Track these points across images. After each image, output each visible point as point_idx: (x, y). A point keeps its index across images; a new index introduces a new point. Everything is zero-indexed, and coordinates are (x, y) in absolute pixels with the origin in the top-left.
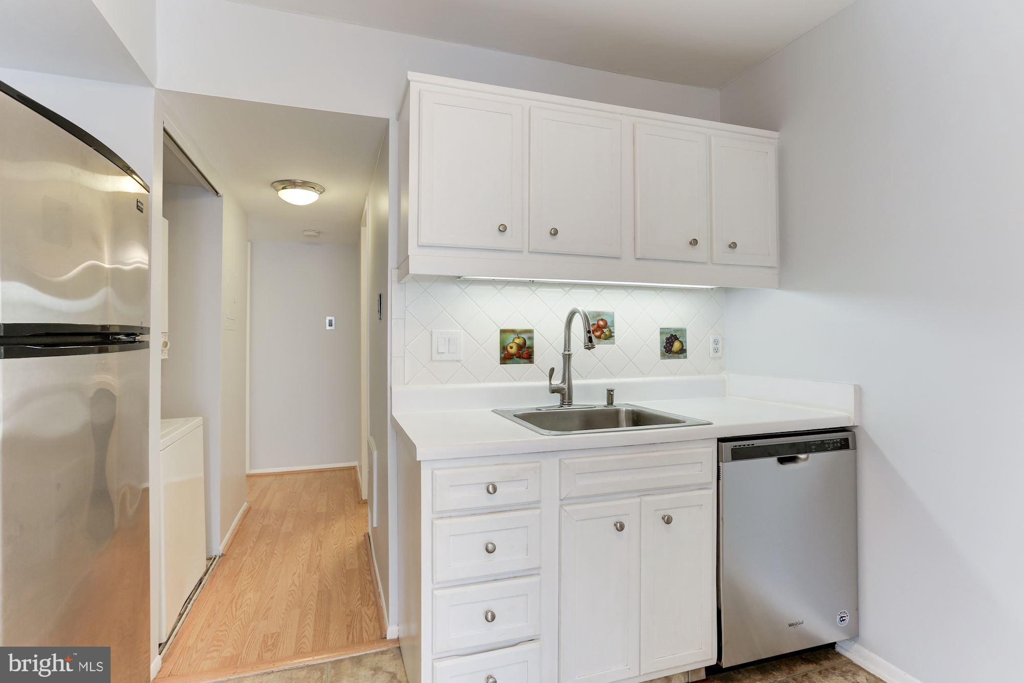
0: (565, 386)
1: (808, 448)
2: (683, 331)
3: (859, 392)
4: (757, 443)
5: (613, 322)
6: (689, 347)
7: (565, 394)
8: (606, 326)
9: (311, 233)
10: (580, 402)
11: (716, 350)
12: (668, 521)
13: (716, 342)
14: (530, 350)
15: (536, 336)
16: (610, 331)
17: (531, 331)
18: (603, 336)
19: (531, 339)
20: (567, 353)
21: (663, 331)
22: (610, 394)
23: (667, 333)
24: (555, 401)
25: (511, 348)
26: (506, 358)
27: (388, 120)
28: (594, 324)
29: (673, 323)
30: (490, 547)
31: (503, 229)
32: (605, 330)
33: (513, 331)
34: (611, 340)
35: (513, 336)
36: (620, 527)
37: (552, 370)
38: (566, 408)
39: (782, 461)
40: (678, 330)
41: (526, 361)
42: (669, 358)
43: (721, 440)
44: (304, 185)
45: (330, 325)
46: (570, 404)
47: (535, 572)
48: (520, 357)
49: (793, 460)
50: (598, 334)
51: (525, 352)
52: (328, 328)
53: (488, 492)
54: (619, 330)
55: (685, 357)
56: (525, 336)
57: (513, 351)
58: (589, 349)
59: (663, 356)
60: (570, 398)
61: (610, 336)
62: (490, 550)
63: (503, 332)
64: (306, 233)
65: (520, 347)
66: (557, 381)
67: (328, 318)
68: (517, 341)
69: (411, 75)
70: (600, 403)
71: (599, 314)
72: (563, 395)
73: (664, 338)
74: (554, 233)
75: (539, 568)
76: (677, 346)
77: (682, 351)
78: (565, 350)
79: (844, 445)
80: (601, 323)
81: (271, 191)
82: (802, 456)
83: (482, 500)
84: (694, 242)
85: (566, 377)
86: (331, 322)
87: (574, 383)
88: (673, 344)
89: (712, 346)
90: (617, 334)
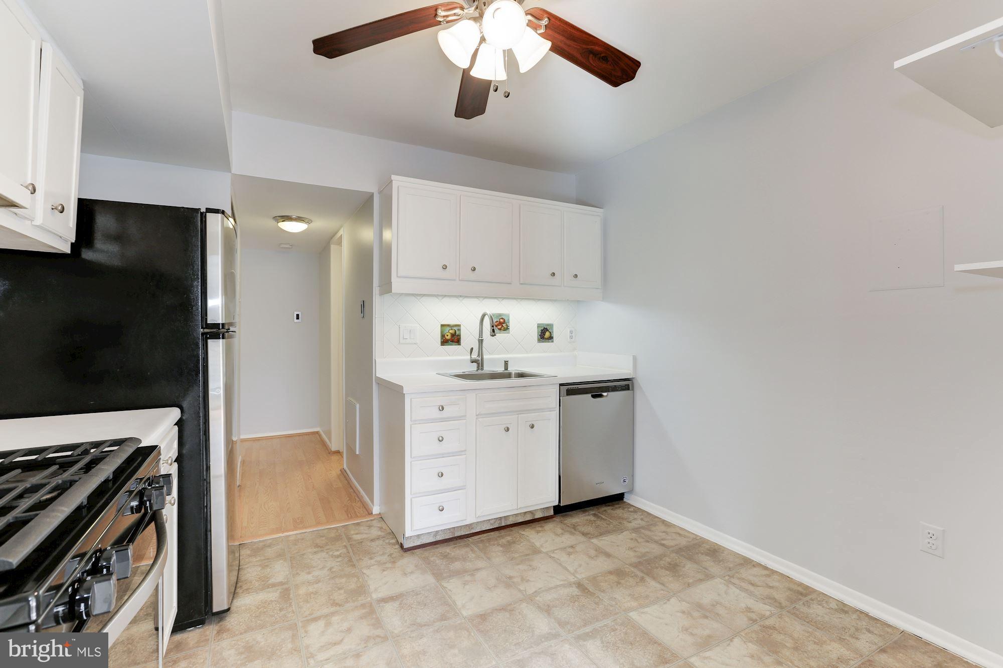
0: (480, 359)
1: (607, 389)
2: (551, 325)
3: (635, 359)
4: (580, 387)
5: (509, 319)
6: (555, 335)
8: (504, 322)
9: (287, 246)
10: (488, 368)
11: (571, 337)
12: (532, 427)
13: (571, 332)
14: (459, 337)
15: (462, 328)
16: (507, 325)
17: (459, 326)
18: (502, 328)
19: (459, 330)
20: (480, 338)
21: (539, 326)
22: (506, 363)
23: (541, 327)
24: (473, 368)
25: (447, 336)
26: (444, 342)
27: (371, 196)
28: (497, 321)
29: (545, 321)
30: (440, 438)
31: (445, 267)
32: (504, 325)
33: (448, 325)
34: (507, 331)
35: (448, 328)
36: (508, 430)
37: (472, 349)
38: (480, 372)
39: (593, 396)
40: (548, 325)
41: (456, 344)
42: (543, 342)
43: (561, 385)
44: (299, 219)
45: (298, 318)
46: (482, 369)
47: (463, 453)
48: (452, 341)
49: (601, 396)
50: (499, 327)
51: (455, 338)
52: (296, 320)
53: (440, 410)
54: (512, 325)
55: (553, 342)
56: (456, 328)
57: (449, 337)
58: (493, 336)
59: (539, 341)
60: (482, 366)
61: (507, 329)
62: (441, 440)
63: (442, 326)
64: (283, 246)
65: (453, 335)
66: (475, 356)
67: (296, 313)
68: (451, 331)
69: (393, 177)
70: (500, 369)
71: (500, 315)
72: (478, 364)
73: (540, 329)
74: (474, 269)
75: (465, 451)
76: (547, 334)
77: (551, 338)
78: (480, 337)
79: (627, 388)
80: (502, 320)
81: (273, 222)
82: (605, 394)
83: (436, 414)
84: (553, 274)
85: (480, 353)
86: (298, 315)
87: (485, 357)
88: (545, 334)
89: (568, 334)
90: (511, 328)
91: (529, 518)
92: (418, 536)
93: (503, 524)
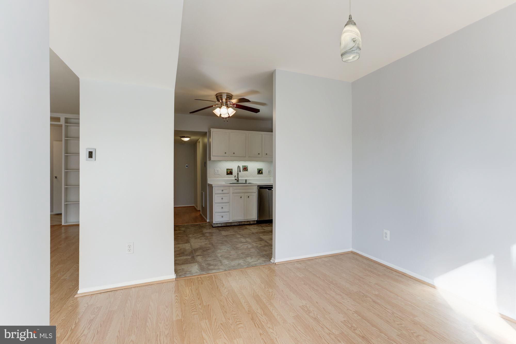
2: (262, 169)
4: (264, 187)
5: (248, 167)
7: (238, 180)
8: (246, 168)
10: (240, 182)
11: (269, 173)
12: (249, 197)
13: (269, 171)
14: (232, 173)
19: (232, 170)
21: (258, 169)
22: (246, 180)
24: (236, 181)
26: (228, 174)
27: (207, 132)
28: (244, 168)
29: (260, 168)
30: (222, 199)
31: (225, 153)
35: (229, 170)
36: (241, 198)
37: (235, 176)
38: (238, 183)
39: (269, 190)
43: (258, 186)
44: (187, 137)
45: (187, 167)
48: (230, 174)
52: (186, 168)
54: (249, 169)
57: (229, 173)
59: (258, 174)
60: (238, 181)
61: (247, 170)
63: (227, 169)
64: (182, 143)
65: (230, 172)
66: (236, 178)
69: (211, 129)
70: (244, 182)
71: (245, 166)
72: (237, 180)
74: (234, 153)
75: (229, 202)
76: (261, 172)
77: (262, 173)
78: (238, 173)
83: (221, 192)
84: (259, 154)
85: (238, 177)
86: (187, 166)
87: (239, 178)
88: (260, 172)
89: (268, 172)
90: (248, 170)
91: (248, 223)
92: (217, 224)
93: (241, 224)
